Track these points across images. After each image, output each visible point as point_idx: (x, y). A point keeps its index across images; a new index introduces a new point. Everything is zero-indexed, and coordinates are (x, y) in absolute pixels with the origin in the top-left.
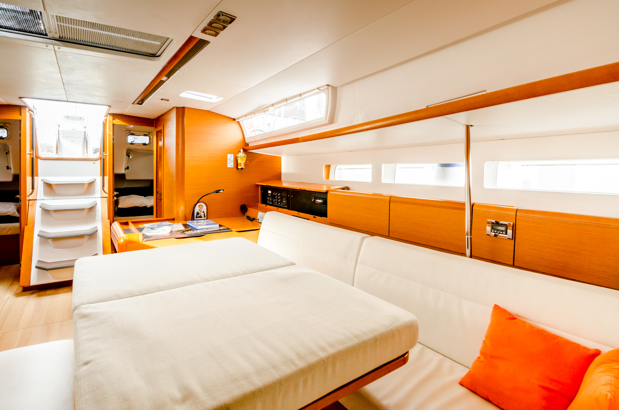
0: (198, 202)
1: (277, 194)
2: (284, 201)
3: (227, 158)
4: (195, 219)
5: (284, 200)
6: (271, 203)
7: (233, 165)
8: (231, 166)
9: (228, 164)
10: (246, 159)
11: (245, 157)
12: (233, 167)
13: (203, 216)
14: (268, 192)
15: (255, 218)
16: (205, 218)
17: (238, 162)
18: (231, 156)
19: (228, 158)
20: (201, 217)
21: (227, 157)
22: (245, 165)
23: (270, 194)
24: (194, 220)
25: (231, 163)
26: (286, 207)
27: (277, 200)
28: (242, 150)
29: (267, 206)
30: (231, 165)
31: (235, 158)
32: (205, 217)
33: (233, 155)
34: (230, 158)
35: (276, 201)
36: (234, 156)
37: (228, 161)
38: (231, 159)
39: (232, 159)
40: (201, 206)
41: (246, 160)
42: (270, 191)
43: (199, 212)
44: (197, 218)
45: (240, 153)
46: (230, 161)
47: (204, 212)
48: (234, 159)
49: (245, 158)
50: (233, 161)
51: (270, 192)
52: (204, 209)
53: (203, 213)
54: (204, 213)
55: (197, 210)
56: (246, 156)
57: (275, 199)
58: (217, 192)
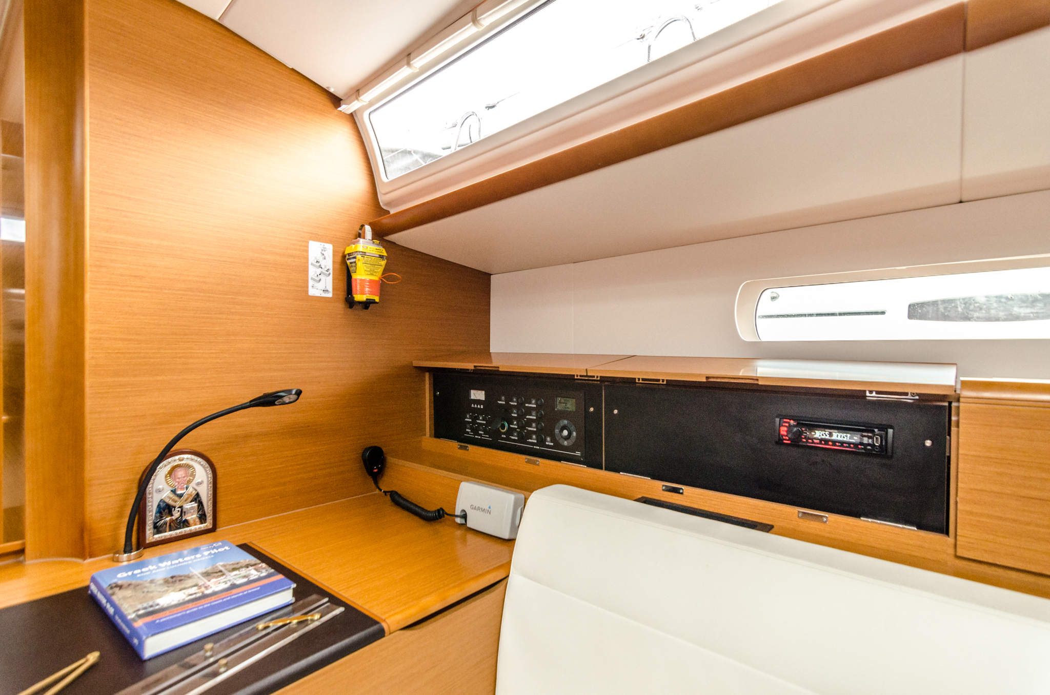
0: (164, 455)
1: (521, 405)
2: (565, 433)
3: (307, 258)
4: (151, 536)
5: (564, 428)
6: (487, 437)
7: (330, 288)
8: (325, 291)
9: (311, 283)
10: (386, 265)
11: (381, 257)
12: (330, 295)
13: (192, 517)
14: (469, 395)
15: (447, 510)
16: (202, 526)
17: (354, 276)
18: (324, 249)
19: (311, 260)
20: (186, 523)
21: (307, 251)
22: (383, 286)
23: (478, 402)
24: (142, 544)
25: (322, 277)
26: (578, 453)
27: (522, 427)
28: (368, 229)
29: (471, 447)
30: (321, 286)
31: (339, 259)
32: (202, 518)
33: (329, 247)
34: (320, 258)
35: (510, 431)
36: (334, 251)
37: (312, 271)
38: (323, 263)
39: (328, 263)
40: (180, 473)
41: (385, 271)
42: (483, 392)
43: (171, 503)
44: (158, 529)
45: (361, 240)
46: (319, 271)
47: (197, 498)
48: (334, 262)
49: (383, 263)
50: (331, 271)
51: (478, 395)
52: (199, 484)
53: (195, 505)
54: (200, 504)
55: (159, 491)
56: (385, 254)
57: (510, 423)
58: (268, 400)
